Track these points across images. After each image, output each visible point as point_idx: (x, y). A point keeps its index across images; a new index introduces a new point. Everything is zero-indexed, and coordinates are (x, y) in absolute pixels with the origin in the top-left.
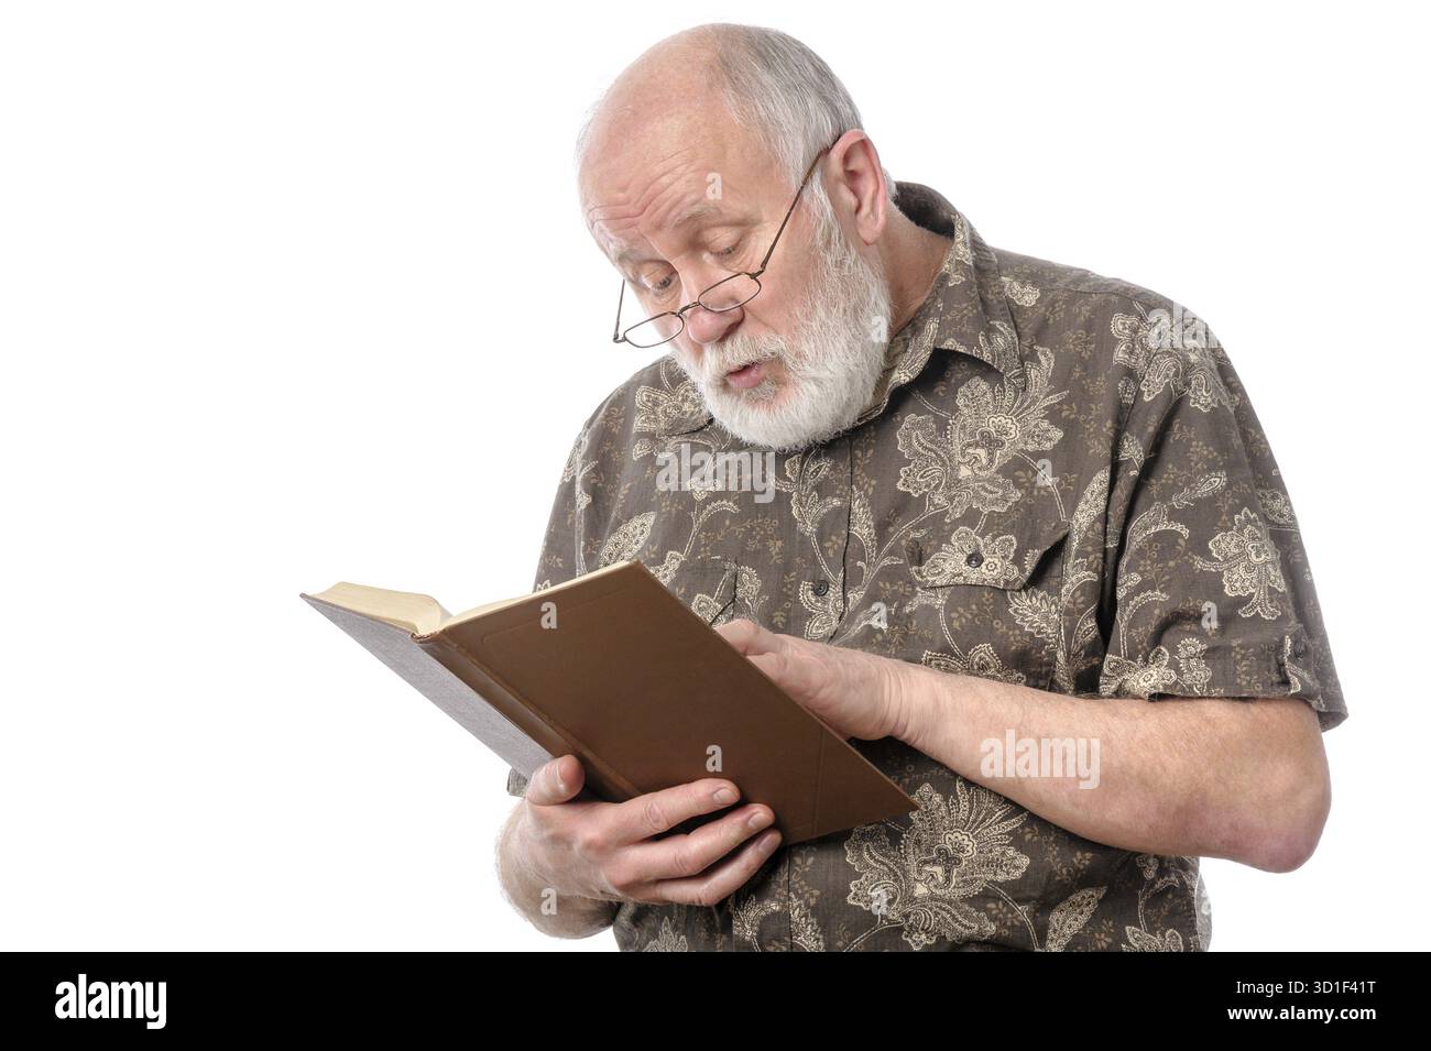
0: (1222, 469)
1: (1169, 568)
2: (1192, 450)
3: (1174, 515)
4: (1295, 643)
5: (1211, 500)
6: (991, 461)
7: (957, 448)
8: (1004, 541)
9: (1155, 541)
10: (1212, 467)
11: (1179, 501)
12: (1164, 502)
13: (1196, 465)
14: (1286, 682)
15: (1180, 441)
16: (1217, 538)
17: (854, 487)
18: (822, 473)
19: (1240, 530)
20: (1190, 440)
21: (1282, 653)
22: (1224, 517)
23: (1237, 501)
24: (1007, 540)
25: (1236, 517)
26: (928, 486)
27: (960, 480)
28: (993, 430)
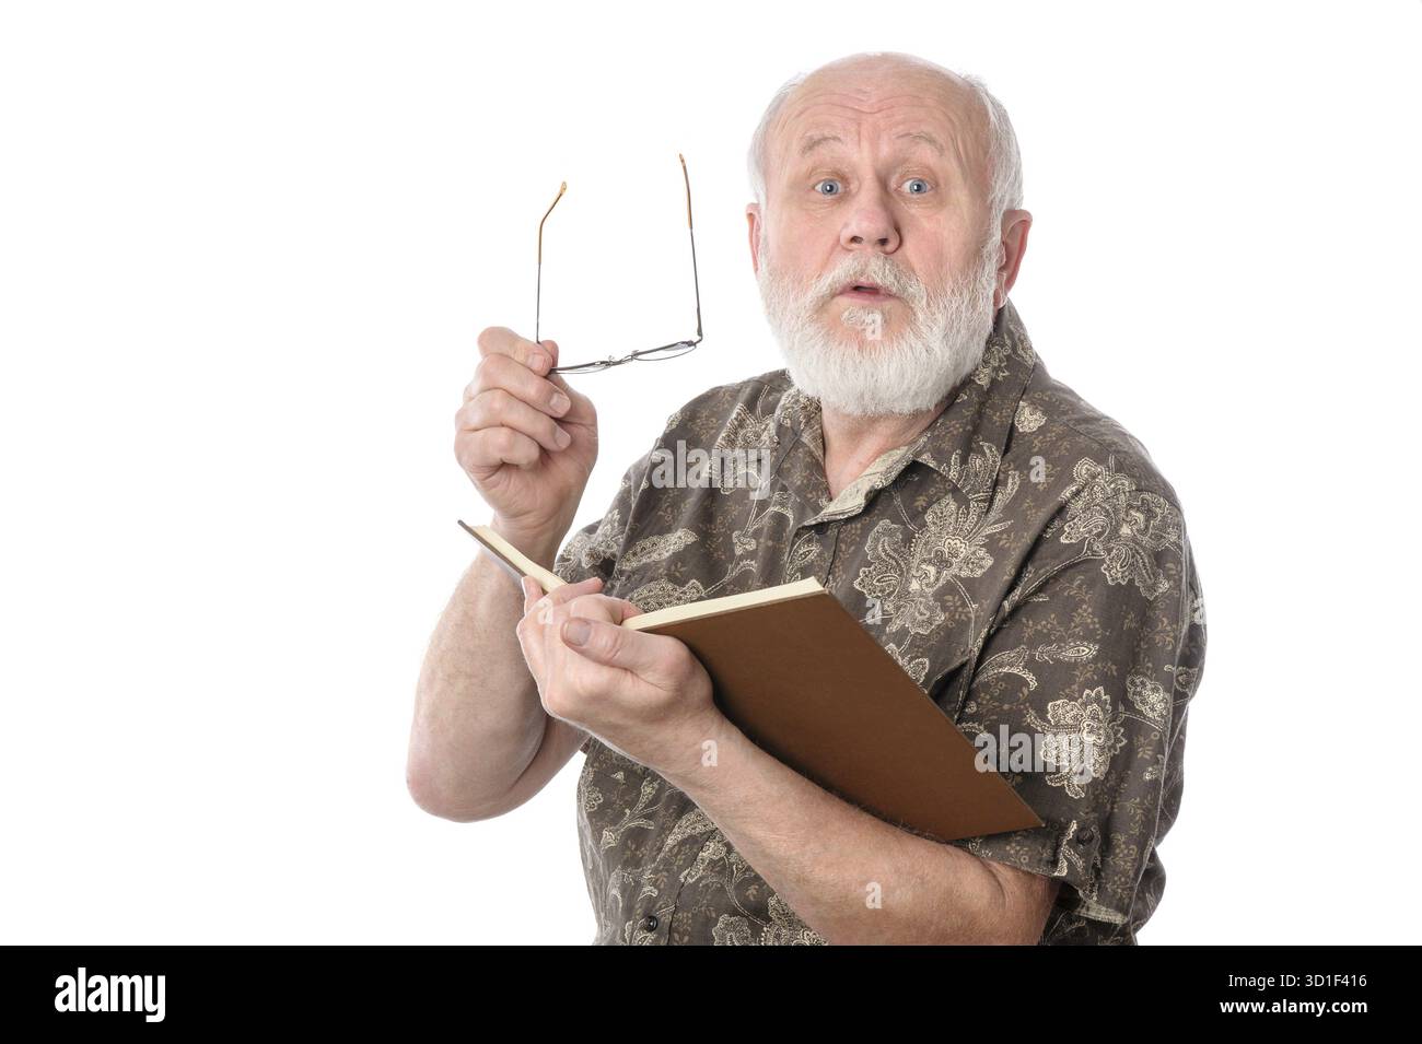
0: (1096, 642)
1: (1002, 710)
2: (1080, 610)
3: (1031, 665)
4: (1081, 829)
5: (1073, 666)
6: (937, 579)
7: (916, 562)
8: (918, 664)
9: (1003, 680)
10: (1088, 637)
11: (1042, 654)
12: (1030, 648)
13: (1075, 627)
14: (1054, 863)
15: (1073, 597)
16: (1058, 702)
17: (830, 577)
18: (811, 557)
19: (1085, 705)
20: (1083, 601)
21: (1064, 834)
22: (1075, 687)
23: (1096, 678)
24: (921, 663)
25: (1087, 691)
26: (882, 591)
27: (909, 593)
28: (946, 551)
